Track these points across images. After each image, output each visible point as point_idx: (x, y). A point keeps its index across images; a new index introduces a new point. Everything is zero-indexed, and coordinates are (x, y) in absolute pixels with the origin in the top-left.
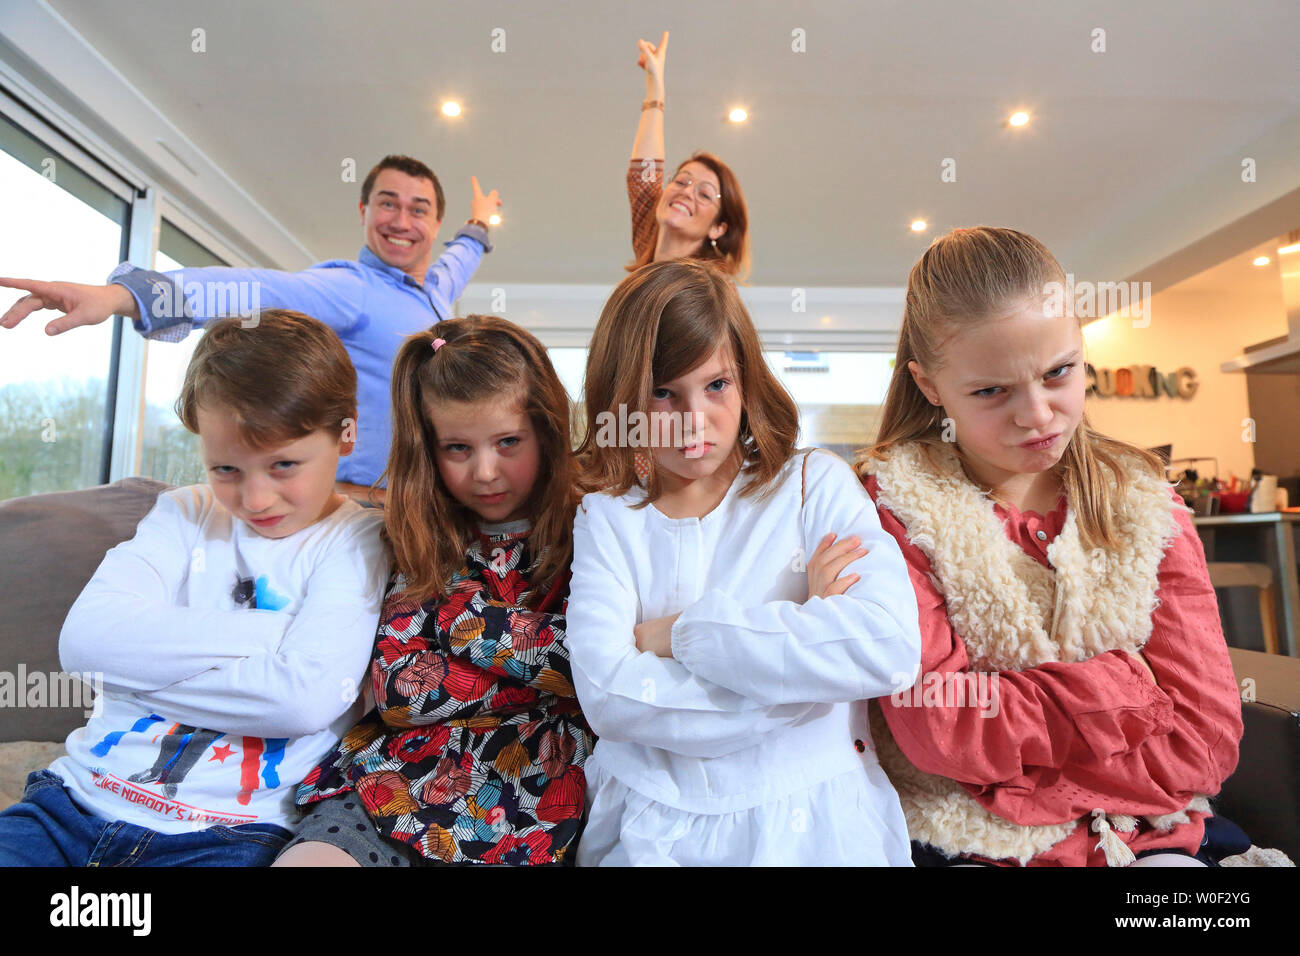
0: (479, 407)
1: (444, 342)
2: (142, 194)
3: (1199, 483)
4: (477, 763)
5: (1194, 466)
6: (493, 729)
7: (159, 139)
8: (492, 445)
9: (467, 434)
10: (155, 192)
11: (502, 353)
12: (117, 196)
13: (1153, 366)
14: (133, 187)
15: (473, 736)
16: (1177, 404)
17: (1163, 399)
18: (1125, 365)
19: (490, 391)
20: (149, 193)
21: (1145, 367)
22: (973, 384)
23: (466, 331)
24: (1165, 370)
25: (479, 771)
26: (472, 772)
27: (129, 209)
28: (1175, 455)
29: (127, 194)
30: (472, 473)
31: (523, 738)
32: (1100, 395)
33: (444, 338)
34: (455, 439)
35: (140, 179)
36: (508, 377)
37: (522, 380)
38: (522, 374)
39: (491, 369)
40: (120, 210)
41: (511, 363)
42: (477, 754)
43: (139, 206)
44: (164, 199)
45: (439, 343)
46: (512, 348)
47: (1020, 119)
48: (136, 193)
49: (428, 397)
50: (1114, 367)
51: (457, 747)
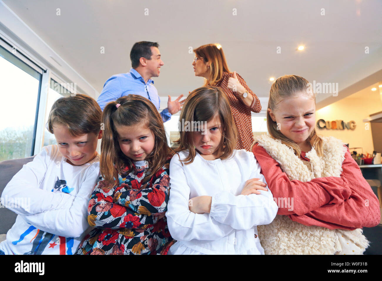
0: (132, 127)
1: (120, 105)
2: (45, 72)
3: (357, 155)
4: (126, 249)
5: (356, 150)
6: (132, 238)
7: (51, 56)
8: (137, 139)
9: (129, 136)
10: (49, 71)
11: (140, 108)
12: (38, 72)
13: (342, 120)
14: (43, 70)
15: (125, 239)
16: (350, 131)
17: (346, 130)
18: (334, 120)
19: (136, 122)
20: (47, 71)
21: (340, 120)
22: (285, 115)
23: (127, 101)
24: (346, 122)
25: (126, 252)
26: (124, 252)
27: (41, 76)
28: (350, 147)
29: (41, 72)
30: (131, 148)
31: (142, 241)
32: (327, 129)
33: (120, 103)
34: (125, 138)
35: (45, 67)
36: (142, 117)
37: (147, 117)
38: (147, 115)
39: (136, 114)
40: (39, 76)
41: (143, 112)
42: (126, 246)
43: (44, 75)
44: (52, 73)
45: (118, 105)
46: (143, 106)
47: (301, 48)
48: (44, 71)
49: (116, 124)
50: (331, 120)
51: (119, 241)
